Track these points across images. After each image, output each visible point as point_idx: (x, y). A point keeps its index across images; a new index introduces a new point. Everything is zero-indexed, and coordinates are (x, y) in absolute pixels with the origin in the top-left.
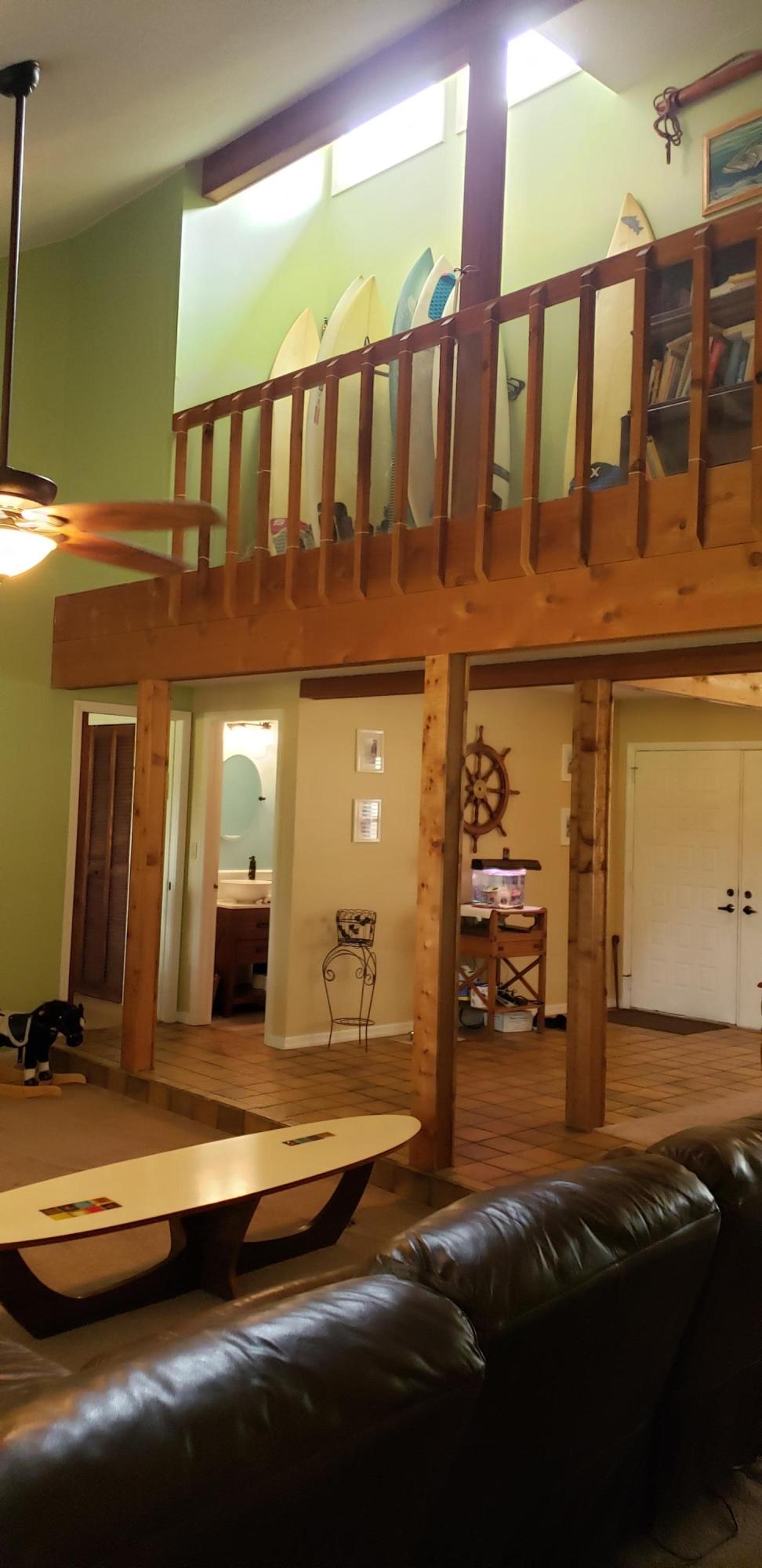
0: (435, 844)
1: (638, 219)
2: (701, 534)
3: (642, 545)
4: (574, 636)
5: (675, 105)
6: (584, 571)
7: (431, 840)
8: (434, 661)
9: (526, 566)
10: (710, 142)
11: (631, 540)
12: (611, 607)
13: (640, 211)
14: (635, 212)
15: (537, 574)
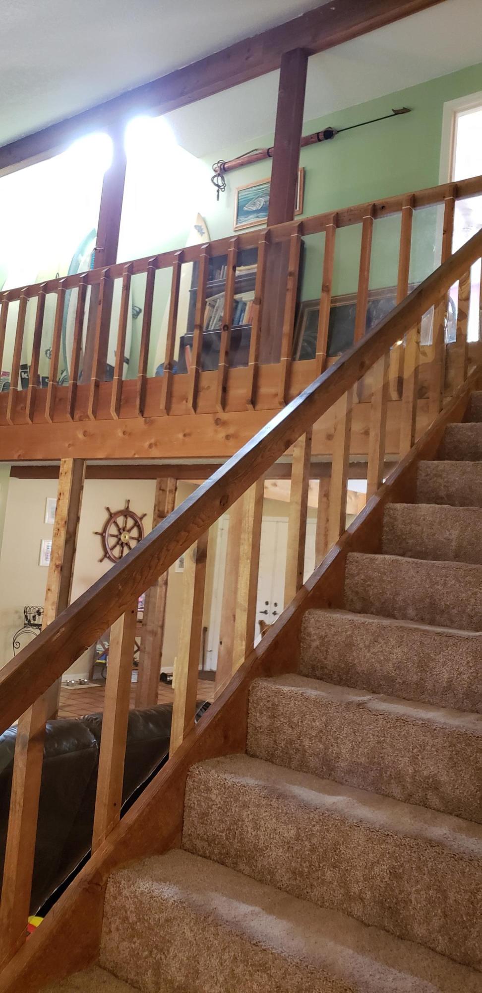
0: (57, 566)
1: (202, 228)
2: (195, 406)
3: (168, 409)
4: (135, 454)
5: (223, 170)
6: (141, 420)
7: (55, 564)
8: (65, 461)
9: (114, 414)
10: (239, 192)
11: (162, 406)
12: (153, 441)
13: (204, 223)
14: (201, 224)
15: (119, 419)
